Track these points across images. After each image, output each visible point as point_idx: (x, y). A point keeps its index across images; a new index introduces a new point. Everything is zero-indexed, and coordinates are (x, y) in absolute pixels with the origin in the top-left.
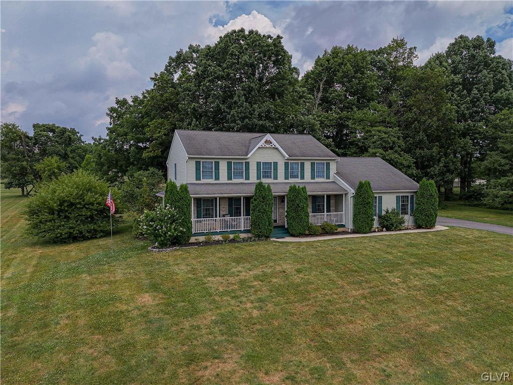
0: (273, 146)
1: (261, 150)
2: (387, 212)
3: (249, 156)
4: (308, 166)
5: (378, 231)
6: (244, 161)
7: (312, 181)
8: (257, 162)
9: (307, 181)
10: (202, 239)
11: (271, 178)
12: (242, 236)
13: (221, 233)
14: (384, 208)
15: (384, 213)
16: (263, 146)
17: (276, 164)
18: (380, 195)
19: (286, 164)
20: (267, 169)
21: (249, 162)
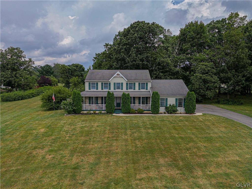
0: (120, 76)
1: (115, 78)
2: (170, 105)
3: (110, 80)
4: (137, 85)
5: (164, 114)
6: (108, 82)
7: (139, 91)
8: (114, 83)
9: (137, 91)
10: (85, 112)
11: (120, 89)
12: (103, 112)
13: (99, 110)
14: (169, 103)
15: (168, 106)
16: (116, 76)
17: (122, 83)
18: (167, 98)
19: (127, 84)
20: (118, 86)
21: (110, 83)
